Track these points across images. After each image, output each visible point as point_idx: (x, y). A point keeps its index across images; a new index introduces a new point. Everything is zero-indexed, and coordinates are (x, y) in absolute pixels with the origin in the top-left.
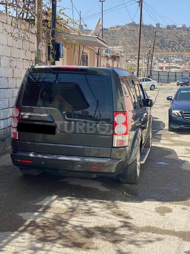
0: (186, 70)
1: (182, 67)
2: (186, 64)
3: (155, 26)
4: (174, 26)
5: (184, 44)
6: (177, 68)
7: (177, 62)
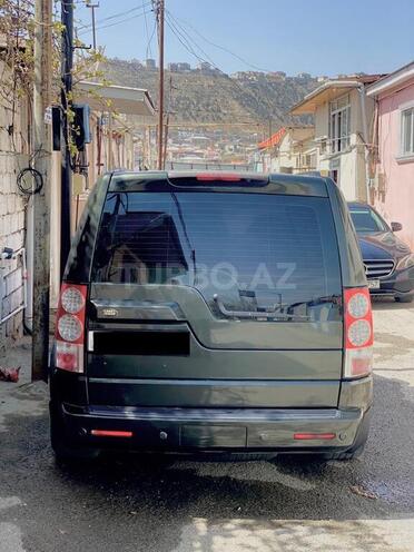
0: (215, 158)
1: (206, 152)
2: (213, 148)
3: (144, 64)
4: (186, 66)
5: (208, 105)
6: (198, 154)
7: (195, 142)
